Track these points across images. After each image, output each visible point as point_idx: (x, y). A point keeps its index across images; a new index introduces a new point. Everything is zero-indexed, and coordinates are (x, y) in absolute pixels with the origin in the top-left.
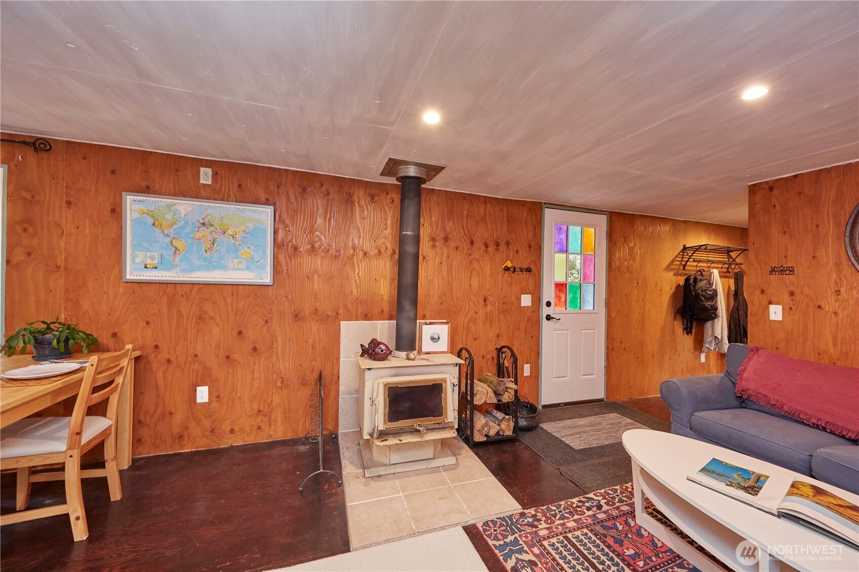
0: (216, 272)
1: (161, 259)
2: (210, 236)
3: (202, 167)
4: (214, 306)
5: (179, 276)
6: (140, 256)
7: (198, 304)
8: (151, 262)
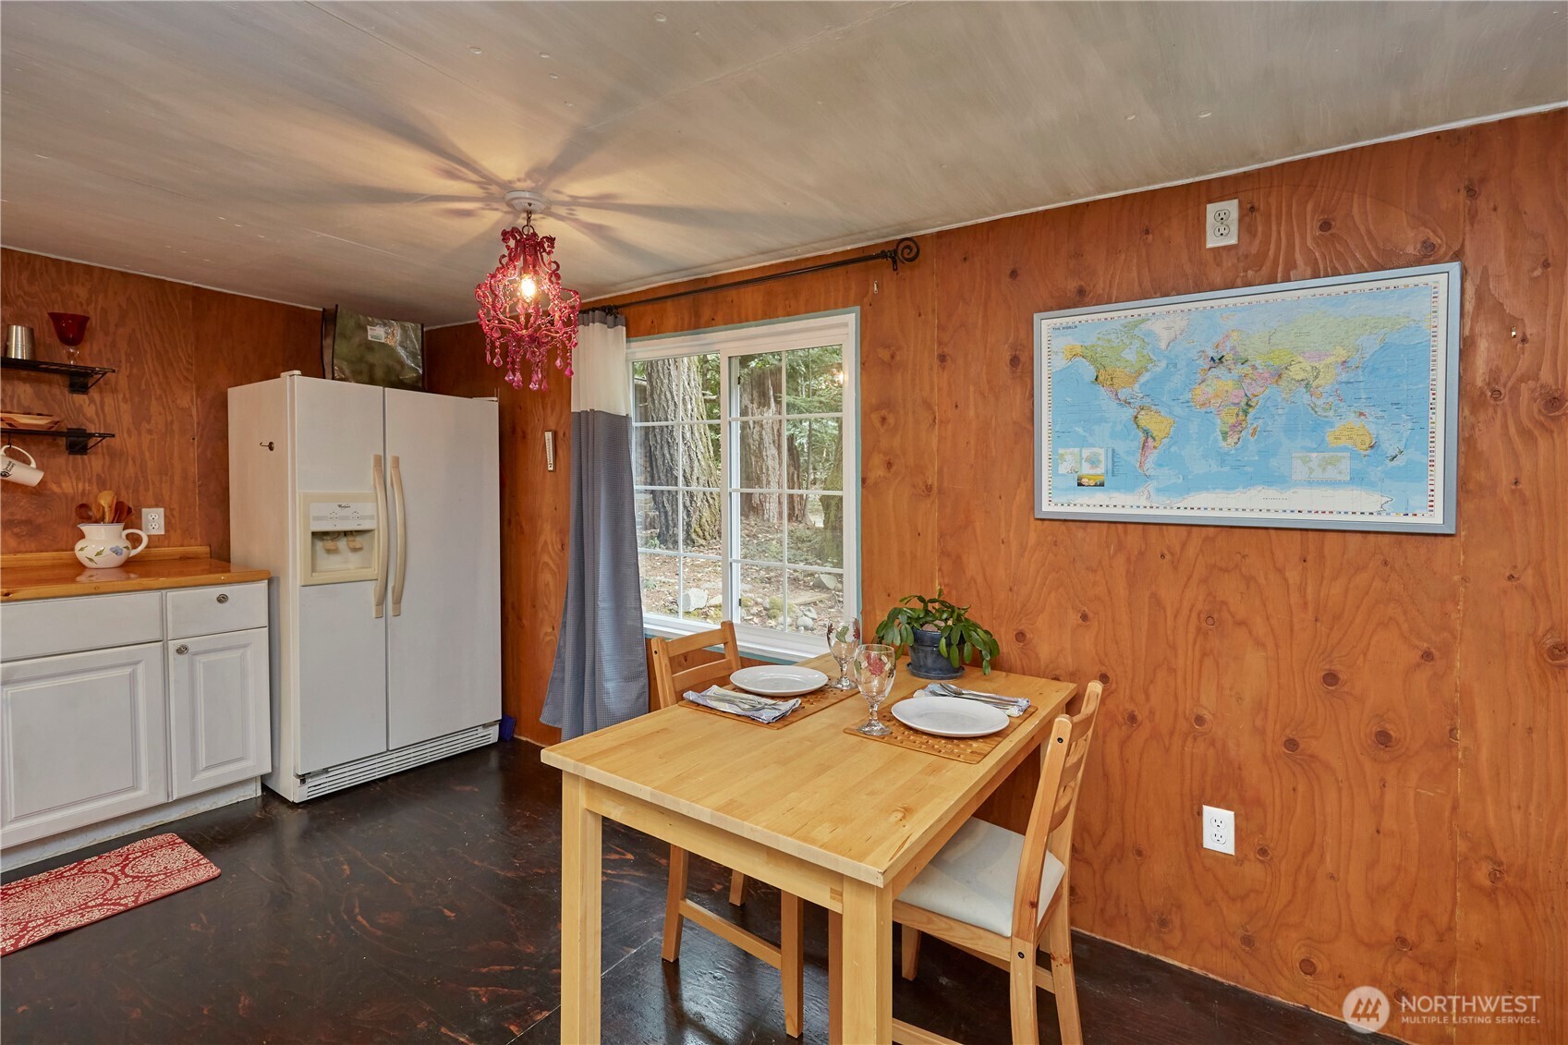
0: (1253, 492)
1: (1113, 462)
2: (1236, 392)
3: (1210, 202)
4: (1248, 588)
5: (1155, 505)
6: (1068, 457)
7: (1204, 581)
8: (1092, 472)
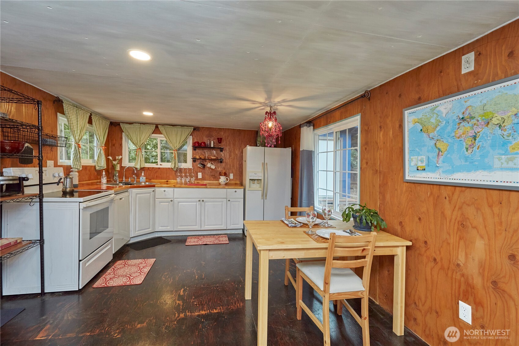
0: (478, 173)
1: (428, 161)
2: (471, 131)
3: (463, 55)
5: (442, 178)
6: (414, 160)
7: (460, 208)
8: (421, 165)
